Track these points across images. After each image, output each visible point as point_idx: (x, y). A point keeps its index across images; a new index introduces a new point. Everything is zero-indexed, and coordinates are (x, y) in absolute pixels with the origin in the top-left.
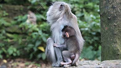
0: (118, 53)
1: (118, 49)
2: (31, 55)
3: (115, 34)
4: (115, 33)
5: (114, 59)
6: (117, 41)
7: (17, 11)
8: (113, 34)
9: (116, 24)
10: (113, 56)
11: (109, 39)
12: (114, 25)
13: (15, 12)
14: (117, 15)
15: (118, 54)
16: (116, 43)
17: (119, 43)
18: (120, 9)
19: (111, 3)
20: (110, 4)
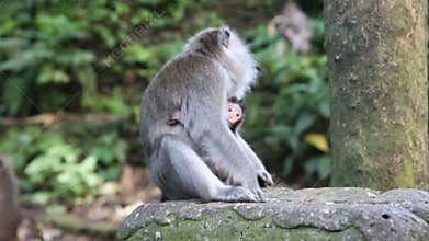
0: (360, 168)
1: (359, 156)
2: (289, 164)
3: (354, 108)
4: (354, 105)
5: (347, 186)
6: (358, 130)
7: (253, 9)
8: (348, 108)
9: (355, 78)
10: (346, 177)
11: (338, 123)
12: (351, 81)
13: (248, 14)
14: (357, 47)
15: (359, 171)
16: (355, 134)
17: (364, 137)
18: (366, 29)
19: (341, 10)
20: (340, 14)
